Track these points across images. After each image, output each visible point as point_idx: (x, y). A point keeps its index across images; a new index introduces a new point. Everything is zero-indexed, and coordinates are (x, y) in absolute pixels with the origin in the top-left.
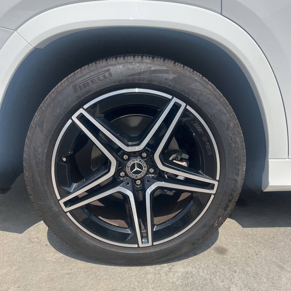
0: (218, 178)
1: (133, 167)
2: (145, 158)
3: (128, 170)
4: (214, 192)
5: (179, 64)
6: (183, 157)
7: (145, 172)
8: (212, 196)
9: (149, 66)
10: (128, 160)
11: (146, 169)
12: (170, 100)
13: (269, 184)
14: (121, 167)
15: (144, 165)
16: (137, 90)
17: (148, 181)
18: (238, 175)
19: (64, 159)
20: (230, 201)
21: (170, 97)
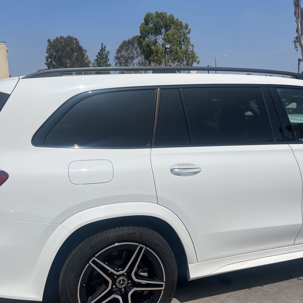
0: (164, 281)
1: (120, 282)
2: (126, 275)
3: (117, 284)
4: (163, 288)
5: (136, 227)
6: (145, 270)
7: (126, 284)
8: (163, 291)
9: (127, 231)
10: (117, 278)
11: (127, 281)
12: (138, 246)
13: (191, 278)
14: (114, 283)
15: (126, 280)
16: (117, 244)
17: (129, 288)
18: (174, 278)
19: (84, 285)
20: (172, 292)
21: (138, 244)
